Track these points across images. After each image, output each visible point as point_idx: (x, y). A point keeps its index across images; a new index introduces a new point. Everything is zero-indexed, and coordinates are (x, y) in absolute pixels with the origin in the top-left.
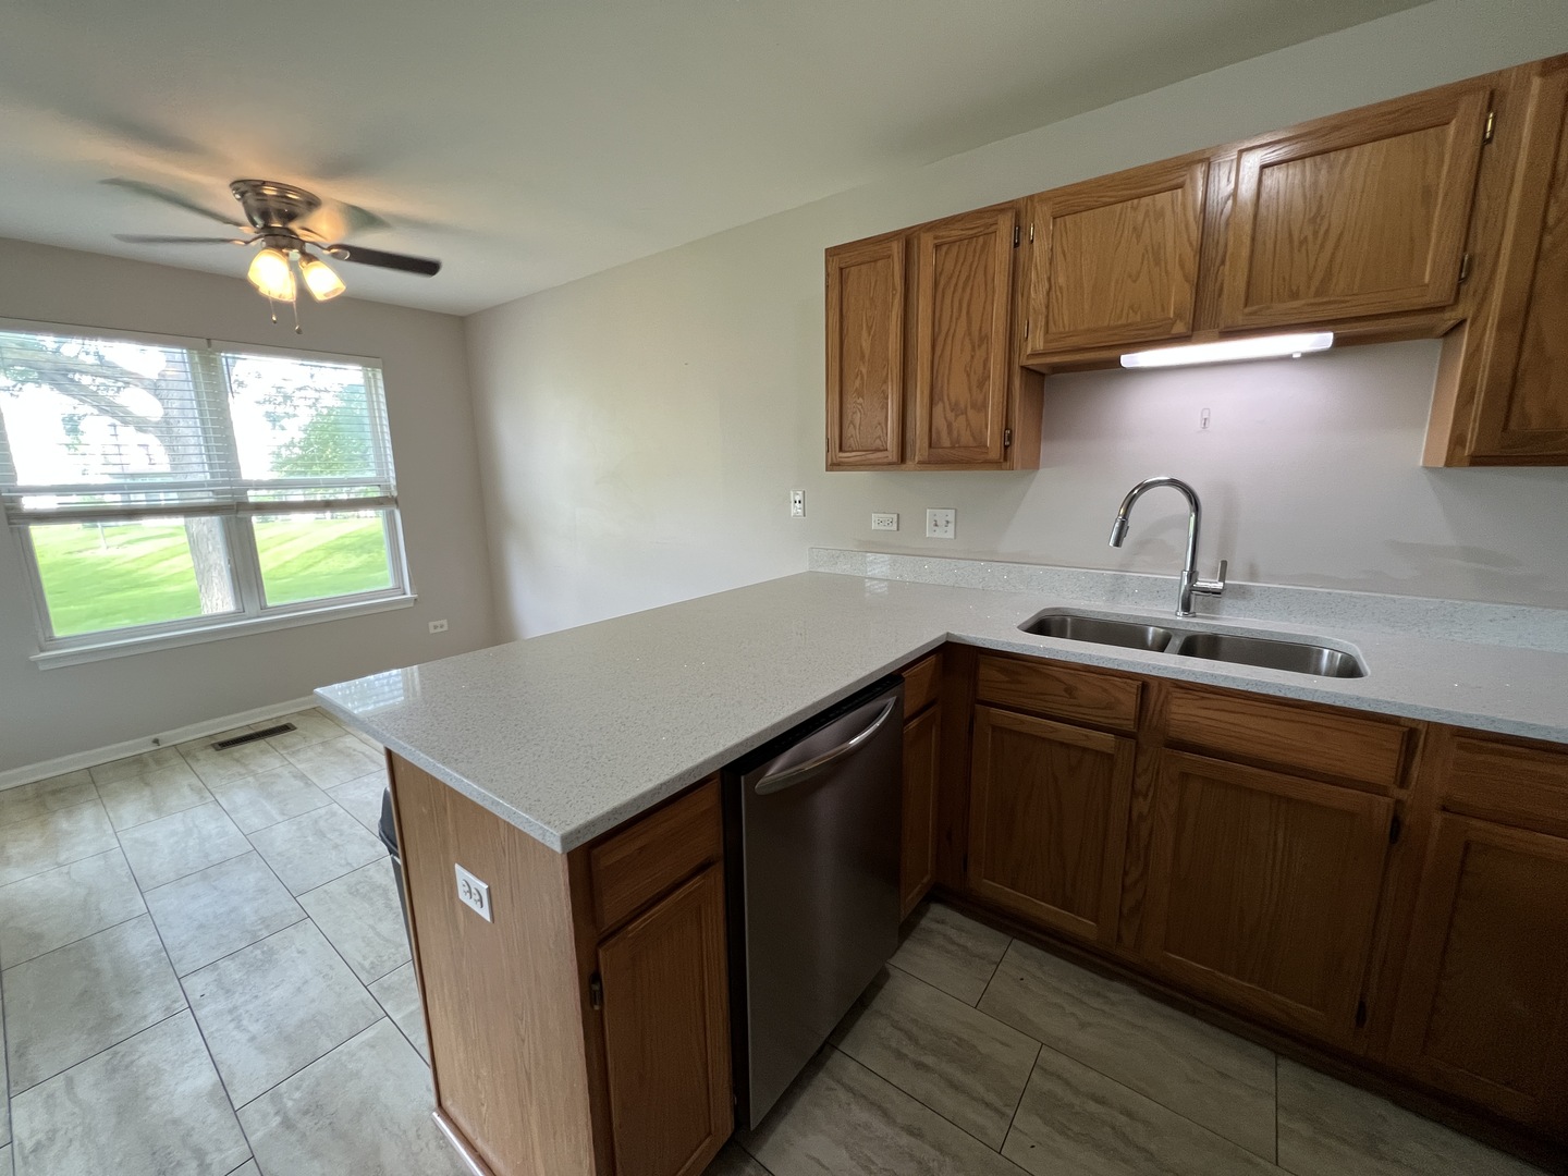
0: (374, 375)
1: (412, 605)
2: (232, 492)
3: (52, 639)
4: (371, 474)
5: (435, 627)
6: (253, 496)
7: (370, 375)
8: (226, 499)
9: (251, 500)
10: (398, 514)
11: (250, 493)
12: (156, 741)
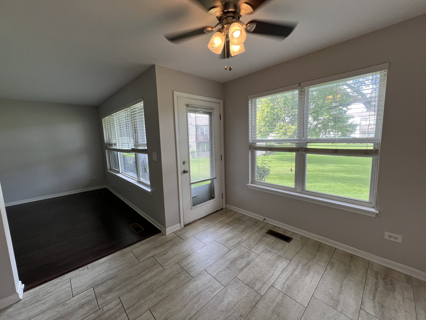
3: (254, 181)
5: (390, 237)
11: (308, 144)
12: (265, 219)
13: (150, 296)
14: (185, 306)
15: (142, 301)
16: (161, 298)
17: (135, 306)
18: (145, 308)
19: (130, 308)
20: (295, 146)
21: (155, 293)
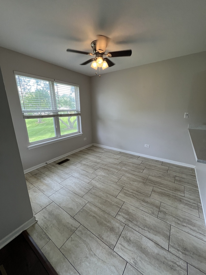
0: (77, 88)
1: (82, 135)
2: (56, 112)
3: (29, 143)
4: (75, 109)
5: (85, 139)
6: (59, 113)
7: (76, 88)
8: (55, 114)
9: (59, 114)
10: (80, 117)
11: (59, 112)
12: (46, 163)
13: (109, 201)
14: (110, 185)
15: (113, 203)
16: (109, 195)
17: (117, 205)
18: (116, 200)
19: (118, 207)
20: (52, 114)
21: (107, 199)
